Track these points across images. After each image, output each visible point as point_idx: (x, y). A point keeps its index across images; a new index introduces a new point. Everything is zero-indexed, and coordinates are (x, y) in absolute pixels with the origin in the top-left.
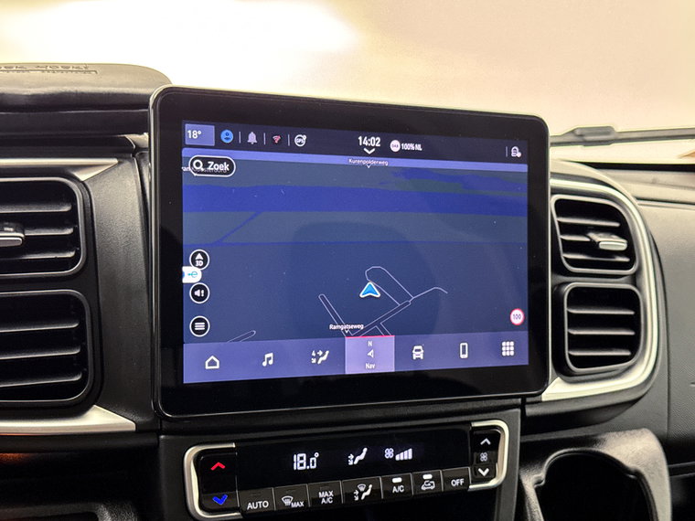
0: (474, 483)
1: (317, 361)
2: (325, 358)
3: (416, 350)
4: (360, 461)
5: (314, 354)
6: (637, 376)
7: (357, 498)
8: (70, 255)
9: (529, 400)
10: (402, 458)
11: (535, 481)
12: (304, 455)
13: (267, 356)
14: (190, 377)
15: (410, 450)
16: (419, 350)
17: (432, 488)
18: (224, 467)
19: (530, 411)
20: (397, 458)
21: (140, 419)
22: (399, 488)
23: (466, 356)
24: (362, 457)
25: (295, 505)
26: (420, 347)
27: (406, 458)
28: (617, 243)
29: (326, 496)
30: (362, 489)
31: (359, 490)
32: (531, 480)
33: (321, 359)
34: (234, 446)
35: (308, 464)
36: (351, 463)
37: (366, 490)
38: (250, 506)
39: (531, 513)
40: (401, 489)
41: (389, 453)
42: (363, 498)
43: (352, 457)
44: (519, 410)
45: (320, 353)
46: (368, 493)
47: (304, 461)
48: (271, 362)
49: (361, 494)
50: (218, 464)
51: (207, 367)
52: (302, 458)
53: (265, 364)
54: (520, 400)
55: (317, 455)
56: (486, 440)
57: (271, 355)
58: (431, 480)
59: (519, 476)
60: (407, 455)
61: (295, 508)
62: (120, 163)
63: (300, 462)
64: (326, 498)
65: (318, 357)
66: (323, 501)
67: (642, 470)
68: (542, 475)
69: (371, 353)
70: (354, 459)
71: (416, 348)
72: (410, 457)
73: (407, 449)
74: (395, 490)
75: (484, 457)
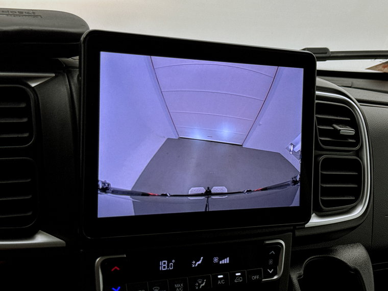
0: (265, 277)
4: (199, 264)
6: (358, 212)
7: (197, 288)
8: (26, 135)
9: (297, 227)
10: (223, 263)
11: (298, 276)
12: (166, 262)
15: (228, 258)
17: (241, 281)
18: (118, 269)
19: (298, 233)
20: (221, 263)
21: (68, 240)
22: (222, 281)
24: (200, 262)
27: (226, 262)
28: (349, 131)
30: (200, 282)
31: (198, 283)
32: (296, 275)
34: (125, 256)
35: (168, 267)
36: (194, 266)
37: (202, 283)
40: (222, 282)
41: (216, 260)
42: (201, 287)
43: (194, 262)
44: (291, 233)
46: (203, 284)
47: (166, 265)
49: (199, 285)
50: (116, 267)
52: (164, 263)
54: (292, 228)
55: (173, 261)
56: (273, 252)
60: (226, 261)
62: (56, 77)
63: (164, 265)
64: (179, 287)
66: (178, 290)
67: (358, 268)
68: (302, 272)
70: (195, 264)
72: (228, 262)
73: (226, 258)
74: (219, 282)
75: (271, 262)
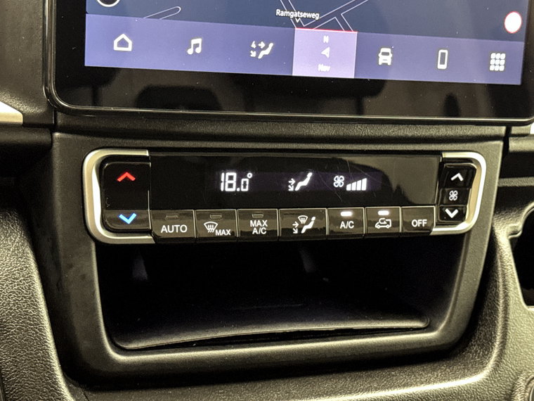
0: (438, 225)
1: (258, 54)
2: (267, 52)
3: (384, 54)
4: (302, 188)
5: (254, 45)
7: (296, 232)
9: (515, 130)
10: (354, 189)
11: (510, 231)
12: (234, 174)
13: (194, 42)
14: (93, 58)
15: (365, 181)
16: (387, 54)
17: (388, 227)
18: (133, 179)
19: (514, 145)
20: (349, 188)
21: (29, 110)
22: (349, 223)
23: (443, 67)
24: (305, 183)
25: (220, 233)
26: (388, 50)
27: (359, 189)
29: (258, 226)
30: (303, 221)
31: (299, 222)
32: (507, 229)
33: (263, 53)
34: (147, 154)
35: (238, 185)
36: (291, 189)
37: (307, 223)
38: (164, 229)
39: (503, 266)
40: (350, 225)
41: (339, 181)
42: (303, 231)
43: (293, 181)
44: (501, 143)
45: (262, 45)
46: (310, 226)
47: (234, 182)
48: (199, 50)
49: (301, 226)
50: (127, 174)
51: (116, 48)
52: (231, 178)
53: (190, 51)
54: (503, 129)
55: (250, 175)
56: (459, 175)
57: (199, 41)
58: (386, 217)
59: (492, 224)
60: (361, 185)
61: (219, 237)
63: (229, 182)
64: (258, 228)
65: (258, 50)
66: (255, 231)
68: (519, 224)
69: (326, 52)
70: (295, 185)
71: (383, 50)
72: (364, 188)
73: (361, 179)
74: (343, 225)
75: (454, 195)
